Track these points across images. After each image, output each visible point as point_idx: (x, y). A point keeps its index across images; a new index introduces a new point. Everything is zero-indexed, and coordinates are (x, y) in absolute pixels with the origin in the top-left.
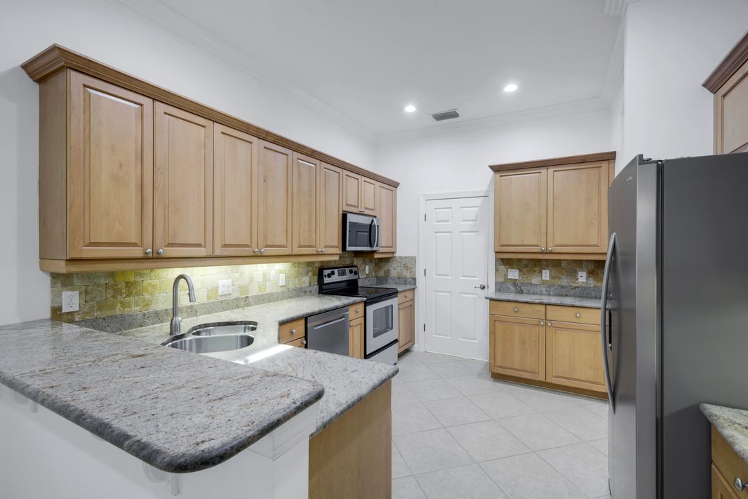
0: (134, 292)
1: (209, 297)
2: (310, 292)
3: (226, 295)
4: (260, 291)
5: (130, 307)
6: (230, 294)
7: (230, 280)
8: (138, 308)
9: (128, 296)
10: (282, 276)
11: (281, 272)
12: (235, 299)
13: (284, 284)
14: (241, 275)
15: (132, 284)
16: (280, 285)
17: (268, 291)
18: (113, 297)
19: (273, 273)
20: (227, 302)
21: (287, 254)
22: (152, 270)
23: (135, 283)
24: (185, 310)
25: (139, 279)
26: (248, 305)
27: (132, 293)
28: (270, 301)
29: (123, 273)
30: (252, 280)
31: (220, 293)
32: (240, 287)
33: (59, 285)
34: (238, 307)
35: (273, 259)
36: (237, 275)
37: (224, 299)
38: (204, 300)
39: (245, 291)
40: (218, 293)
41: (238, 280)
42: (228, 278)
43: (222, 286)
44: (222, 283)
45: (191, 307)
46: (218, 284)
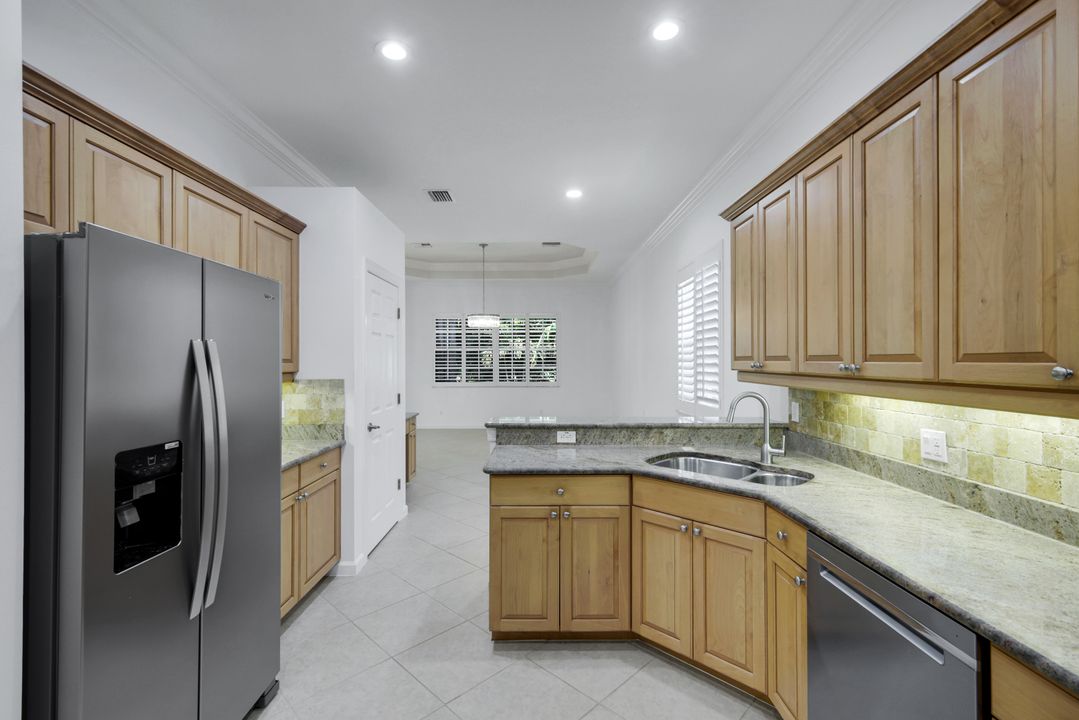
0: (830, 415)
1: (906, 455)
3: (937, 463)
5: (827, 432)
6: (942, 464)
7: (943, 434)
8: (832, 437)
9: (825, 419)
12: (948, 479)
14: (971, 429)
15: (829, 406)
17: (1067, 501)
18: (816, 416)
23: (831, 404)
24: (867, 460)
26: (979, 507)
27: (828, 416)
28: (1060, 536)
30: (1002, 450)
31: (923, 455)
32: (970, 458)
34: (953, 499)
36: (963, 426)
37: (931, 469)
38: (898, 457)
39: (979, 472)
40: (918, 451)
41: (963, 438)
42: (938, 429)
43: (926, 440)
44: (926, 433)
45: (874, 458)
46: (919, 434)
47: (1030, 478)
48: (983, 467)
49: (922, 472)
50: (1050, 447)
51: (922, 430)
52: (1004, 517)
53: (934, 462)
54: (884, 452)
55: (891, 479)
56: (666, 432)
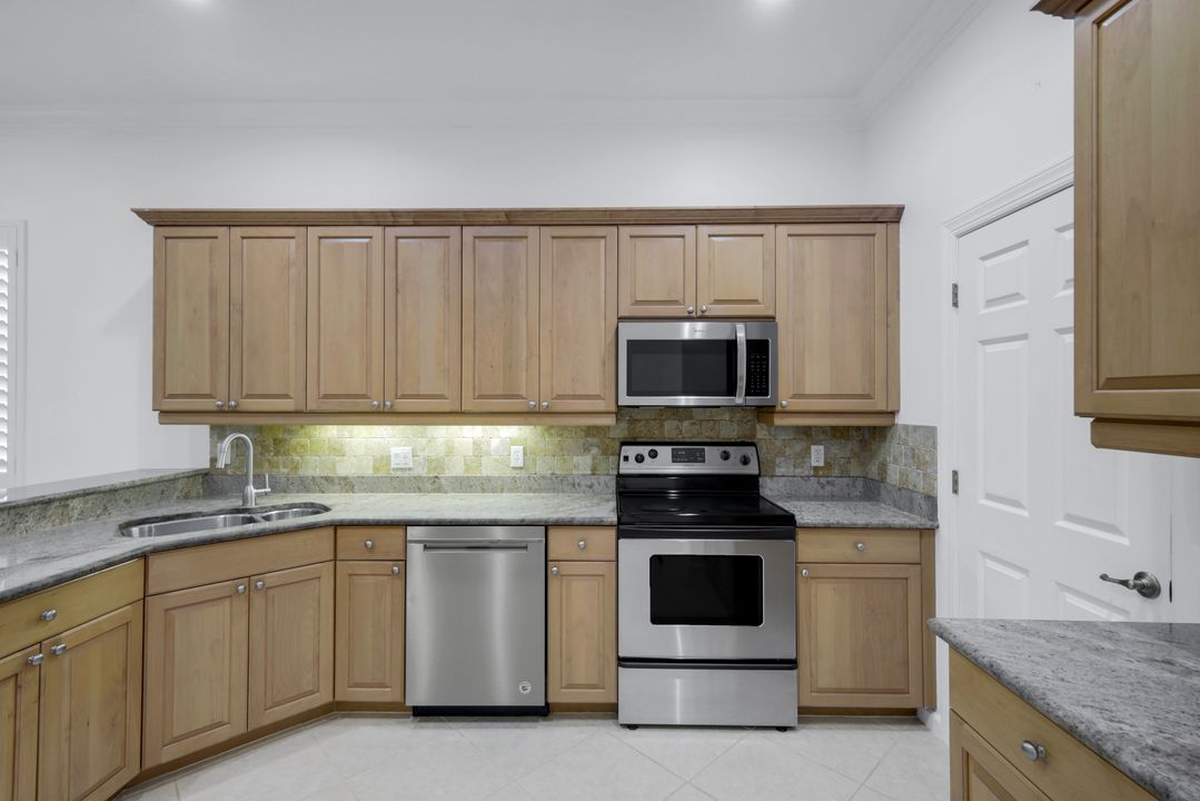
0: (282, 450)
1: (376, 469)
2: (591, 487)
3: (405, 469)
4: (467, 471)
5: (277, 467)
6: (410, 469)
7: (409, 448)
8: (286, 471)
9: (276, 455)
10: (517, 451)
11: (514, 442)
12: (415, 478)
13: (520, 463)
14: (430, 441)
15: (280, 441)
16: (512, 465)
17: (485, 472)
18: (261, 454)
19: (495, 443)
20: (401, 480)
21: (448, 410)
22: (302, 427)
23: (284, 440)
24: (336, 481)
25: (287, 436)
26: (439, 490)
27: (279, 451)
28: (484, 491)
29: (271, 428)
30: (450, 451)
31: (393, 466)
32: (429, 461)
33: (215, 436)
34: (420, 490)
35: (426, 419)
36: (424, 441)
37: (399, 474)
38: (369, 472)
39: (435, 468)
40: (390, 464)
41: (424, 449)
42: (405, 445)
43: (397, 455)
44: (394, 450)
45: (346, 478)
46: (389, 451)
47: (466, 464)
48: (437, 464)
49: (392, 478)
50: (476, 445)
51: (392, 449)
52: (454, 491)
53: (401, 469)
54: (353, 471)
55: (365, 491)
56: (72, 503)
